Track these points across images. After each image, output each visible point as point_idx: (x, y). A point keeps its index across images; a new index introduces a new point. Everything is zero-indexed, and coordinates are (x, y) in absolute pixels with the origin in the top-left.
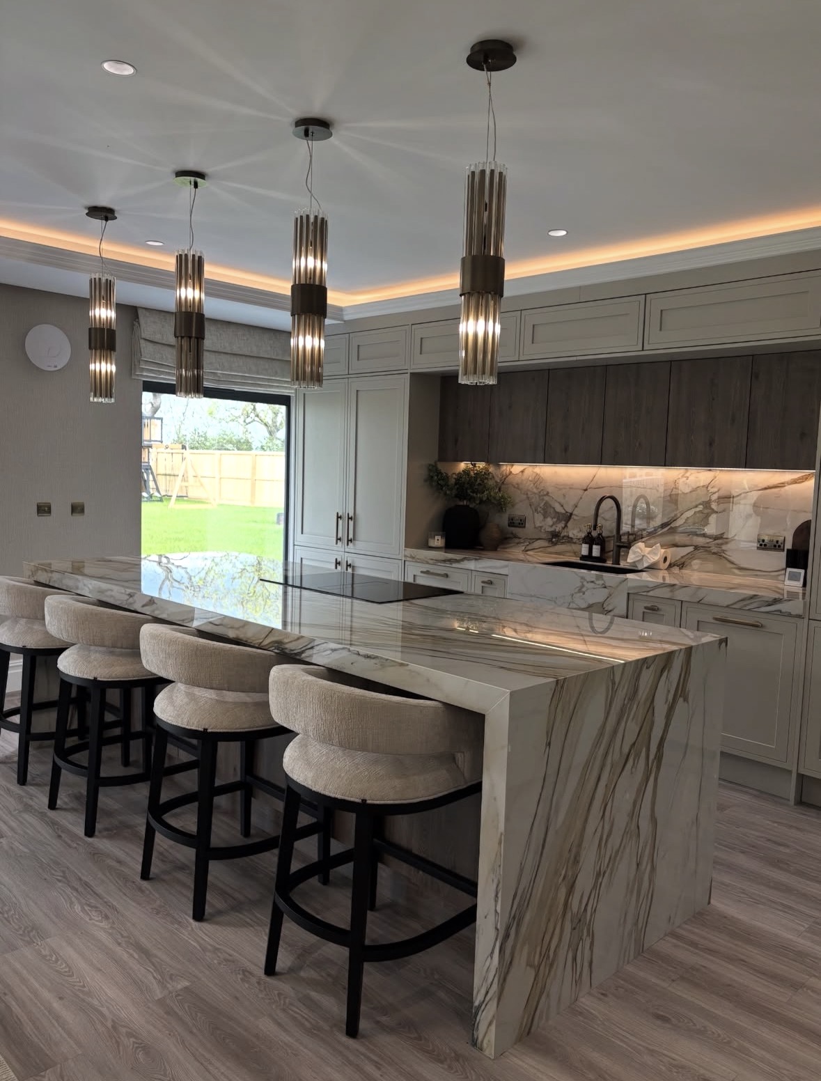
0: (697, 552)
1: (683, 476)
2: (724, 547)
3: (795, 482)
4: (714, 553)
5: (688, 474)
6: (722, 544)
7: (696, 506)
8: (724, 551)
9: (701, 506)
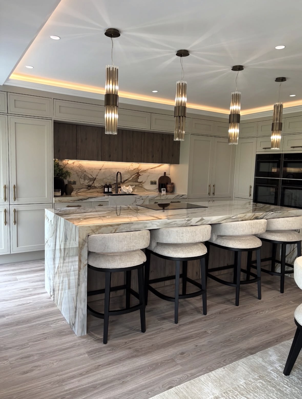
0: (136, 187)
1: (131, 165)
2: (143, 185)
3: (158, 167)
4: (140, 187)
5: (132, 165)
6: (142, 184)
7: (135, 174)
8: (143, 186)
9: (137, 174)
